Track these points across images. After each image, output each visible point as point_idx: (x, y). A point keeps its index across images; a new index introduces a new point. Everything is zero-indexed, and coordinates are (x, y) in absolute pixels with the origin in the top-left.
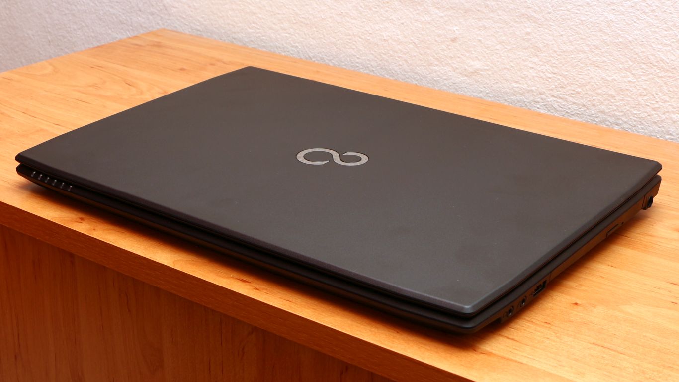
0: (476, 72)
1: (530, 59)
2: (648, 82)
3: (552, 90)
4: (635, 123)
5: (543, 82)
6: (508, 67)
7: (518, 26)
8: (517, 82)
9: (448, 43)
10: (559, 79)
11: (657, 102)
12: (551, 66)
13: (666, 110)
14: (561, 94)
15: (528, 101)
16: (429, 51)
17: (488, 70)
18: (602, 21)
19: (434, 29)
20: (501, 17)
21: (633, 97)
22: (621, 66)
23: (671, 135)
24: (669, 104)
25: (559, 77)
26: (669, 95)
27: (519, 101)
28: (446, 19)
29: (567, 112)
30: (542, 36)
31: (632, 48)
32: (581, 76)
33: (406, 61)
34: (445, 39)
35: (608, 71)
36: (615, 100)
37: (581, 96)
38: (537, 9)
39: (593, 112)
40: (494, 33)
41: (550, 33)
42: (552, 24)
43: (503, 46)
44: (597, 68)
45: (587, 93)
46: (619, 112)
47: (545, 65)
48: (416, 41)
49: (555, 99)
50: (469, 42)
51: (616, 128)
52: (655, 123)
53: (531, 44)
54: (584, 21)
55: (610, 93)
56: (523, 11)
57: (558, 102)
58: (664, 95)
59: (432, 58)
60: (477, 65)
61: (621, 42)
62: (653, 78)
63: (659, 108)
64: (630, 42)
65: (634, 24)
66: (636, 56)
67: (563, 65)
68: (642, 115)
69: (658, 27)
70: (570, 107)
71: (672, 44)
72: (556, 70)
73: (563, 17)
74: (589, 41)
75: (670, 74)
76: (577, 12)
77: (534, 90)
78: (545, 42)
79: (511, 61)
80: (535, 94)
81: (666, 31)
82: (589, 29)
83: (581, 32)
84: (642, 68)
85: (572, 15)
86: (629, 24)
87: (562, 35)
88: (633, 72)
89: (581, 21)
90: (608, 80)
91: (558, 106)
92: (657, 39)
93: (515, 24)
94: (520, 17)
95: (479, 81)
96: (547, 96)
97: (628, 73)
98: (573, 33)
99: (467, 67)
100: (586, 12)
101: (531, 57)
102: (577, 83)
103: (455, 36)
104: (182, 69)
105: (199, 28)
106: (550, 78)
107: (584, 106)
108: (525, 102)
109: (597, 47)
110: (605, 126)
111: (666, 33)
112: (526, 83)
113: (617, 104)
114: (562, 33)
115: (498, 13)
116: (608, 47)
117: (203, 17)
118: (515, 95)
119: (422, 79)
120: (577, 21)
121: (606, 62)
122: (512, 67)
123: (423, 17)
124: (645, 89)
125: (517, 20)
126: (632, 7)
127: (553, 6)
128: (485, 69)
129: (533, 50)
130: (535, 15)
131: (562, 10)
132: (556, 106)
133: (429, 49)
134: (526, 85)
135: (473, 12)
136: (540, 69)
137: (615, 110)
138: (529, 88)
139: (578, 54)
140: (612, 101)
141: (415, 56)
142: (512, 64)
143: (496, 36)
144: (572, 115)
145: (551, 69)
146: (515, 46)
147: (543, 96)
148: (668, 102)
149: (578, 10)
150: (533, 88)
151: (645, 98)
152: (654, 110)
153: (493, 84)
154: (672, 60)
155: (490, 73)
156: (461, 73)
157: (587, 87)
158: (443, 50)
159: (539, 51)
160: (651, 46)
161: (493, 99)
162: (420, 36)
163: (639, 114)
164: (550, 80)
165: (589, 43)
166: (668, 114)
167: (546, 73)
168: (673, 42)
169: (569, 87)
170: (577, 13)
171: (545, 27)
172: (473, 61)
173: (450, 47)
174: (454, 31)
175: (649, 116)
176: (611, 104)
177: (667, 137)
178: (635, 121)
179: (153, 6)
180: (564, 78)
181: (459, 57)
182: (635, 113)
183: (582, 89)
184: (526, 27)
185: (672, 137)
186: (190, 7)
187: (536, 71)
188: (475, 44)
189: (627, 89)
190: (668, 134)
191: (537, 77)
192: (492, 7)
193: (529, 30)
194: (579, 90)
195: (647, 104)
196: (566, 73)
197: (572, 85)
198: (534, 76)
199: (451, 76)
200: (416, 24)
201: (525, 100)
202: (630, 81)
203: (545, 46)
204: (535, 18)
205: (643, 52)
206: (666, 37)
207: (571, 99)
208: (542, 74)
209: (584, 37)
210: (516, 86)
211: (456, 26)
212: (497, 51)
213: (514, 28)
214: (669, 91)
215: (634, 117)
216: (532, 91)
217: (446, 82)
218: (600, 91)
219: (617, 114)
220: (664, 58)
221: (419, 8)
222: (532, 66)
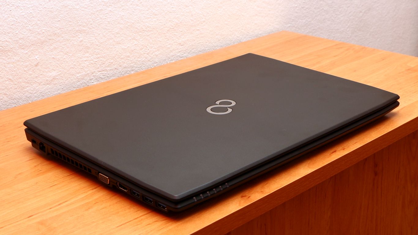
0: (54, 78)
1: (84, 56)
2: (143, 41)
3: (98, 68)
4: (140, 65)
5: (93, 65)
6: (72, 66)
7: (75, 39)
8: (79, 73)
9: (33, 69)
10: (101, 60)
11: (148, 49)
12: (96, 55)
13: (153, 52)
14: (103, 68)
15: (87, 81)
16: (20, 80)
17: (60, 74)
18: (119, 18)
19: (22, 63)
20: (64, 38)
21: (138, 52)
22: (130, 38)
23: (157, 63)
24: (153, 48)
25: (101, 59)
26: (153, 43)
27: (81, 84)
28: (29, 53)
29: (108, 77)
30: (89, 40)
31: (134, 26)
32: (112, 53)
33: (5, 94)
34: (30, 67)
35: (124, 44)
36: (130, 57)
37: (114, 64)
38: (84, 24)
39: (121, 70)
40: (61, 49)
41: (93, 35)
42: (93, 30)
43: (68, 55)
44: (119, 45)
45: (116, 61)
46: (133, 63)
47: (93, 56)
48: (11, 77)
49: (100, 73)
50: (47, 62)
51: (132, 72)
52: (149, 60)
53: (84, 46)
54: (110, 21)
55: (127, 55)
56: (77, 29)
57: (102, 73)
58: (151, 44)
59: (24, 84)
60: (54, 74)
61: (129, 25)
62: (145, 38)
63: (150, 52)
64: (133, 23)
65: (134, 13)
66: (136, 30)
67: (102, 51)
68: (143, 60)
69: (144, 10)
70: (108, 73)
71: (151, 17)
72: (99, 56)
73: (99, 23)
74: (113, 31)
75: (152, 32)
76: (106, 17)
77: (89, 73)
78: (91, 42)
79: (74, 62)
80: (90, 75)
81: (147, 11)
82: (113, 25)
83: (109, 28)
84: (140, 35)
85: (103, 21)
86: (131, 14)
87: (99, 34)
88: (136, 39)
89: (108, 22)
90: (126, 49)
91: (103, 75)
92: (145, 17)
93: (73, 39)
94: (76, 33)
95: (56, 84)
96: (96, 73)
97: (134, 40)
98: (105, 31)
99: (47, 79)
100: (110, 16)
101: (84, 55)
102: (111, 58)
103: (38, 62)
106: (96, 62)
107: (116, 69)
108: (85, 83)
109: (117, 33)
110: (127, 74)
111: (148, 12)
112: (84, 71)
113: (131, 59)
114: (99, 33)
115: (62, 36)
116: (123, 31)
118: (79, 81)
119: (18, 101)
120: (106, 23)
121: (123, 39)
122: (75, 65)
123: (13, 59)
124: (142, 45)
125: (74, 35)
126: (132, 4)
127: (93, 19)
128: (59, 74)
129: (85, 50)
130: (84, 29)
131: (98, 20)
132: (102, 76)
133: (20, 78)
134: (84, 72)
135: (47, 41)
136: (90, 59)
137: (131, 63)
138: (86, 74)
139: (109, 41)
140: (129, 59)
141: (11, 88)
142: (74, 63)
143: (63, 51)
144: (111, 77)
145: (96, 56)
146: (74, 52)
147: (94, 74)
148: (153, 47)
149: (106, 16)
150: (88, 72)
151: (143, 50)
152: (148, 54)
153: (65, 81)
154: (152, 25)
155: (62, 75)
156: (44, 84)
157: (116, 58)
158: (30, 75)
159: (88, 49)
160: (143, 21)
161: (66, 90)
162: (13, 73)
163: (142, 60)
164: (96, 63)
165: (114, 32)
166: (153, 53)
167: (94, 60)
168: (151, 15)
169: (107, 62)
170: (105, 19)
171: (90, 33)
172: (51, 73)
173: (35, 71)
174: (36, 59)
175: (146, 58)
176: (128, 61)
177: (155, 65)
178: (140, 64)
180: (104, 58)
181: (41, 74)
182: (140, 60)
183: (114, 60)
184: (79, 38)
185: (157, 64)
187: (88, 62)
188: (50, 61)
189: (135, 49)
190: (155, 63)
191: (90, 64)
192: (58, 33)
193: (81, 39)
194: (112, 61)
195: (144, 52)
196: (105, 55)
197: (108, 60)
198: (88, 65)
199: (38, 89)
200: (9, 66)
201: (85, 81)
202: (135, 45)
203: (91, 45)
204: (84, 30)
205: (139, 26)
206: (148, 14)
207: (109, 68)
208: (92, 62)
209: (111, 30)
210: (78, 76)
211: (37, 55)
212: (64, 60)
213: (73, 41)
214: (153, 41)
215: (140, 62)
216: (88, 74)
217: (35, 95)
218: (122, 57)
219: (132, 65)
220: (148, 25)
221: (9, 54)
222: (86, 59)
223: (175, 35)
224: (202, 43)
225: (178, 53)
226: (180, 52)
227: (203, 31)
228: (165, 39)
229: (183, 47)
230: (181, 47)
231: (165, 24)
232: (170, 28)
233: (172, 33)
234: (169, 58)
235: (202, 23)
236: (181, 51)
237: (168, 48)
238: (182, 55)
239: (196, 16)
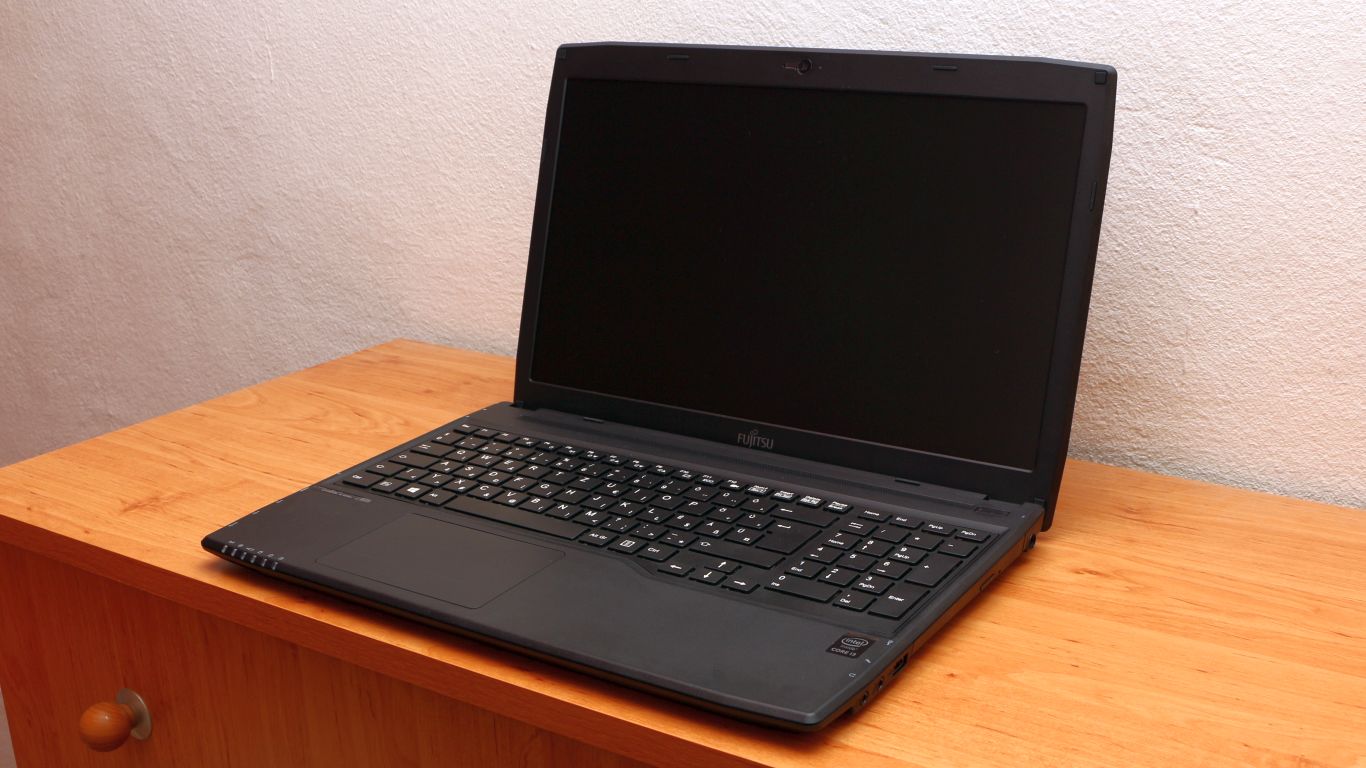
104: (428, 392)
105: (447, 336)
117: (452, 322)
179: (386, 310)
186: (435, 309)
223: (1124, 401)
224: (1213, 457)
225: (1129, 451)
226: (1134, 449)
227: (1221, 427)
228: (1093, 401)
229: (1146, 440)
230: (1139, 438)
231: (1093, 365)
232: (1110, 381)
233: (1116, 393)
234: (1100, 452)
235: (1218, 404)
236: (1138, 448)
237: (1098, 426)
238: (1141, 459)
239: (1199, 379)
